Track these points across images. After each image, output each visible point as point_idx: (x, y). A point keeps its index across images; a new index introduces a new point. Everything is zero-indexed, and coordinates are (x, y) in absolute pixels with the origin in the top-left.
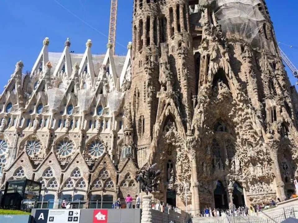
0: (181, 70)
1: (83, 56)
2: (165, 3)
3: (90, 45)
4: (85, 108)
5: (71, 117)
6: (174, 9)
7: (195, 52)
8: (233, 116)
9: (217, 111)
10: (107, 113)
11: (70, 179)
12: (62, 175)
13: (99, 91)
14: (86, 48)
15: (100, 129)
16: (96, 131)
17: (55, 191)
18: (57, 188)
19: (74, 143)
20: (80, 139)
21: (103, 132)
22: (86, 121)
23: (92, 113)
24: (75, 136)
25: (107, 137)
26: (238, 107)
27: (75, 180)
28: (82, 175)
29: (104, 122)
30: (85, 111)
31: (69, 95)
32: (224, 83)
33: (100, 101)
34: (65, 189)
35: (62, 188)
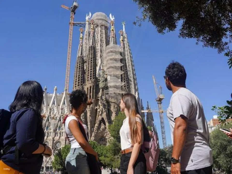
0: (89, 118)
1: (53, 95)
2: (86, 85)
3: (56, 90)
4: (54, 128)
5: (48, 132)
6: (89, 89)
7: (96, 108)
8: (106, 136)
9: (101, 134)
10: (63, 130)
11: (48, 161)
12: (46, 160)
13: (60, 120)
14: (54, 91)
15: (60, 137)
16: (58, 138)
17: (44, 165)
18: (45, 164)
19: (50, 143)
20: (52, 141)
21: (61, 138)
22: (54, 134)
23: (56, 130)
24: (50, 140)
25: (62, 140)
26: (107, 133)
27: (50, 161)
28: (52, 160)
29: (61, 133)
30: (54, 130)
31: (47, 122)
32: (103, 124)
33: (60, 125)
34: (47, 164)
35: (46, 164)
